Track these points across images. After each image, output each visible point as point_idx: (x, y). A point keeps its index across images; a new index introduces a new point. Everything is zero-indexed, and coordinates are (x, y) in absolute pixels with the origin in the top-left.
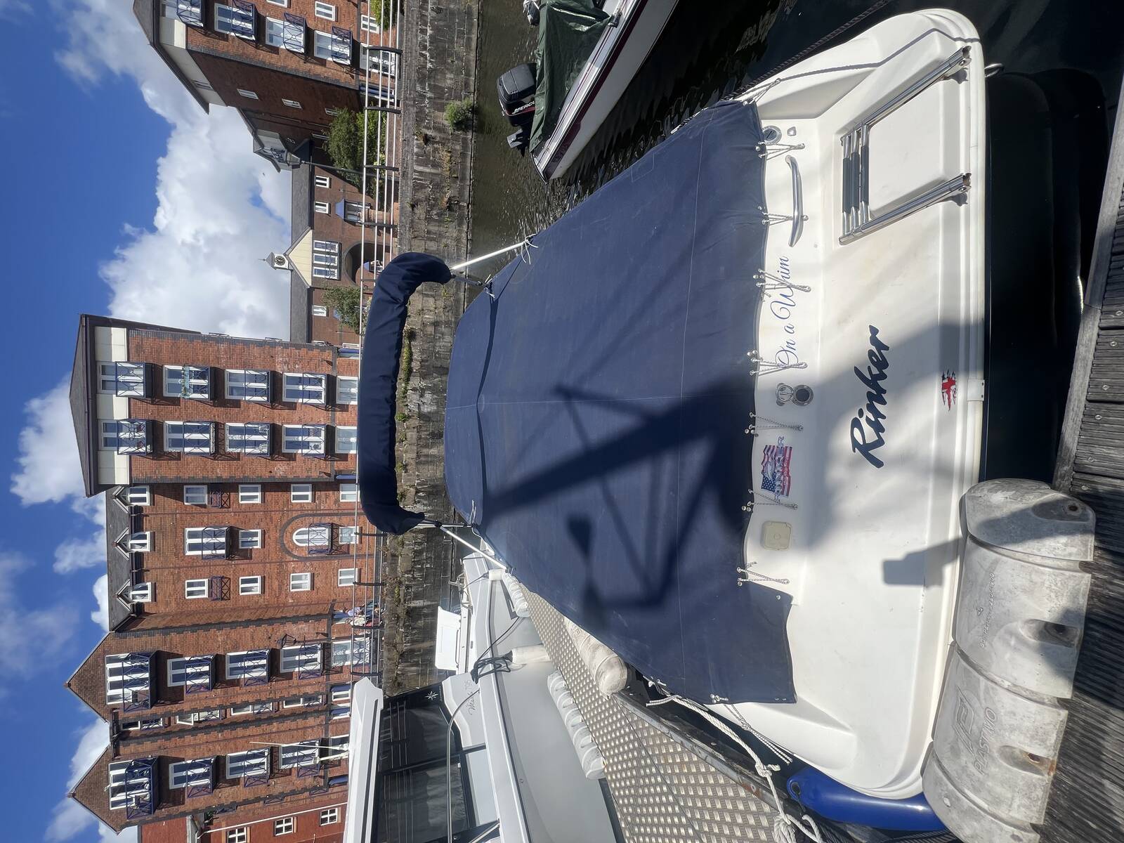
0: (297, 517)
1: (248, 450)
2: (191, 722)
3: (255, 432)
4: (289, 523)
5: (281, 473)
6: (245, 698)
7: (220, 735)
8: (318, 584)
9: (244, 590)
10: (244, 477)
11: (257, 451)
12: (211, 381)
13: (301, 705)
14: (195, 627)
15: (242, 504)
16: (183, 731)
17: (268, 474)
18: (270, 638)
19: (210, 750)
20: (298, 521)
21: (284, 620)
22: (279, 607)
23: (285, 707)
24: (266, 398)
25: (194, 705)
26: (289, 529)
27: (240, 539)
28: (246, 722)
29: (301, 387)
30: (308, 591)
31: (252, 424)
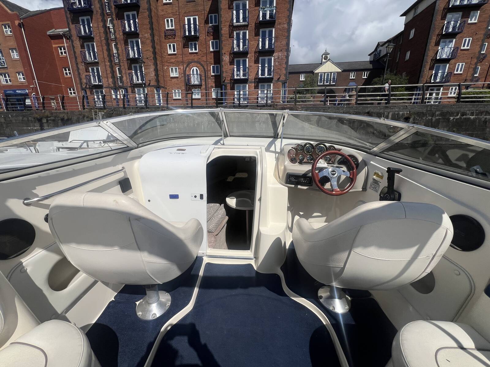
0: (204, 68)
1: (235, 42)
2: (109, 25)
3: (244, 45)
4: (202, 65)
5: (225, 59)
6: (120, 49)
7: (103, 38)
8: (174, 80)
9: (170, 46)
10: (222, 41)
11: (235, 46)
12: (268, 21)
13: (118, 75)
14: (151, 23)
15: (210, 42)
16: (105, 22)
17: (224, 52)
18: (147, 58)
19: (96, 34)
20: (203, 69)
21: (156, 64)
22: (162, 62)
23: (117, 68)
24: (261, 48)
25: (116, 25)
26: (199, 65)
27: (193, 43)
28: (109, 50)
29: (266, 65)
30: (170, 76)
31: (248, 43)
